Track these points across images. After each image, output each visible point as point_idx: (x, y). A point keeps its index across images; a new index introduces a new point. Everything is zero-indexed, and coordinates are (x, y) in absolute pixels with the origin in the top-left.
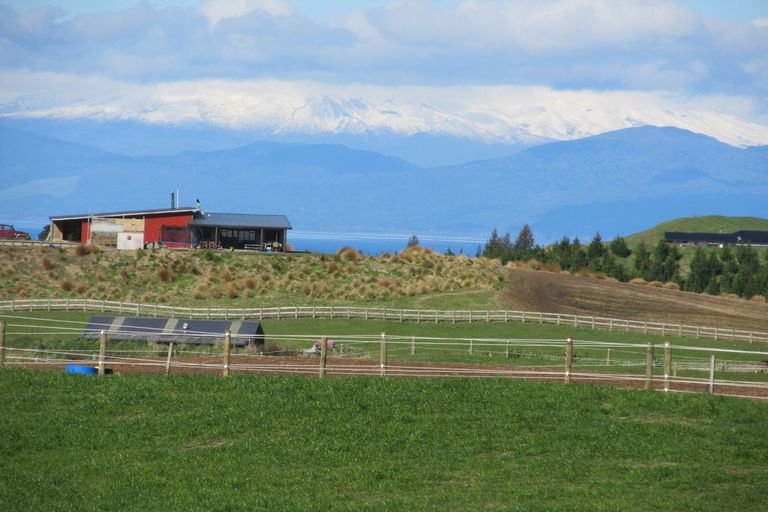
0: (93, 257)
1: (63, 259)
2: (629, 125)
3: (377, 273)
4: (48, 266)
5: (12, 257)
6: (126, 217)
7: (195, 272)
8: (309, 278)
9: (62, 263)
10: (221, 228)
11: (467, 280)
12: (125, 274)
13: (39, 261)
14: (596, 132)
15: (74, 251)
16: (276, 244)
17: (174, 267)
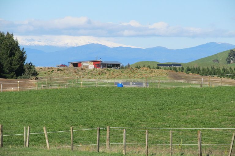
0: (84, 70)
1: (78, 71)
2: (88, 43)
3: (142, 73)
4: (75, 72)
5: (68, 70)
6: (89, 62)
7: (105, 73)
8: (129, 74)
9: (78, 72)
10: (108, 64)
11: (161, 74)
12: (91, 74)
13: (74, 71)
14: (82, 45)
15: (80, 69)
16: (119, 67)
17: (101, 72)
